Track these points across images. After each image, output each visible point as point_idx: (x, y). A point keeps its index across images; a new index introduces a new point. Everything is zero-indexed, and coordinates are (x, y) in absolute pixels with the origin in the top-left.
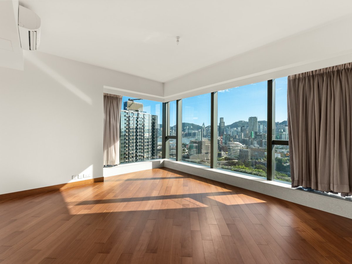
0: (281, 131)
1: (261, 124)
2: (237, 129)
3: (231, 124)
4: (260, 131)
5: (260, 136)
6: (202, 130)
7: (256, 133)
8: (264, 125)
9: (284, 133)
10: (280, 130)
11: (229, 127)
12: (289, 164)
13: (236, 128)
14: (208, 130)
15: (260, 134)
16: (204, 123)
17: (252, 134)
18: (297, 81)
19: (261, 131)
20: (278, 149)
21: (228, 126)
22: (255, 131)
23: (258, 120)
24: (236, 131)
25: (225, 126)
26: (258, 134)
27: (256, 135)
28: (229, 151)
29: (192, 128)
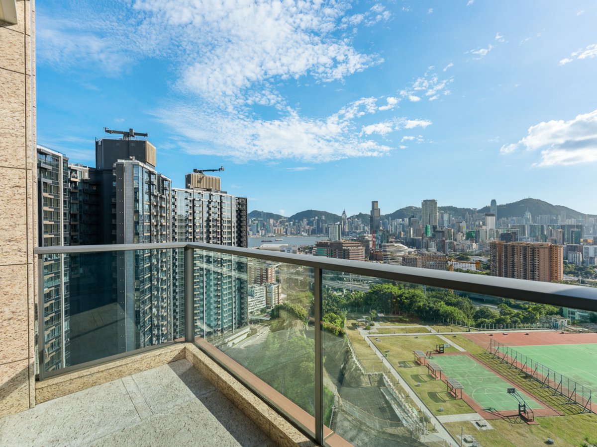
0: (479, 224)
1: (446, 212)
2: (403, 220)
3: (392, 212)
4: (443, 225)
5: (441, 234)
6: (342, 223)
7: (434, 228)
8: (450, 214)
9: (484, 227)
10: (477, 223)
11: (390, 218)
13: (401, 220)
14: (353, 223)
15: (442, 229)
16: (344, 211)
17: (428, 230)
19: (446, 225)
20: (471, 256)
21: (387, 216)
22: (433, 224)
23: (439, 205)
24: (400, 224)
25: (383, 216)
26: (439, 229)
27: (434, 231)
28: (385, 259)
29: (324, 219)
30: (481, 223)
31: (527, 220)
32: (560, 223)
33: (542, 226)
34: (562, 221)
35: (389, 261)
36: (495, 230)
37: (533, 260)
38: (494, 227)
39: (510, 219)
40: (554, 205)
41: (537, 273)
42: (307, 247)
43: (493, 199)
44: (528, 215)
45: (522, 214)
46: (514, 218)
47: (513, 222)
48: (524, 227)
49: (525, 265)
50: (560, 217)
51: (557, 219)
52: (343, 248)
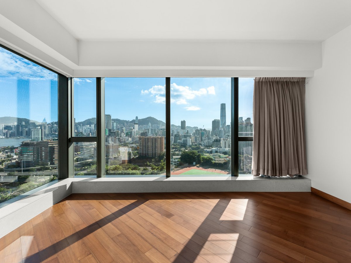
0: (131, 128)
1: (115, 122)
2: (90, 126)
3: (83, 121)
4: (113, 129)
5: (113, 134)
6: (43, 128)
7: (110, 130)
8: (117, 123)
9: (134, 130)
10: (130, 128)
11: (81, 124)
12: (137, 156)
13: (89, 126)
14: (52, 128)
15: (113, 131)
16: (45, 119)
17: (107, 132)
18: (261, 83)
19: (115, 128)
20: (129, 144)
21: (79, 124)
22: (109, 128)
23: (112, 118)
24: (88, 128)
25: (76, 123)
26: (112, 131)
27: (110, 132)
28: (81, 151)
29: (24, 124)
30: (132, 128)
31: (150, 126)
32: (160, 128)
33: (155, 129)
34: (161, 127)
35: (85, 151)
36: (138, 131)
37: (155, 144)
38: (138, 130)
39: (143, 126)
40: (158, 120)
41: (157, 149)
42: (7, 147)
43: (137, 116)
44: (150, 124)
45: (147, 124)
46: (145, 125)
47: (144, 127)
48: (149, 129)
49: (152, 147)
50: (160, 125)
51: (159, 126)
52: (49, 146)
